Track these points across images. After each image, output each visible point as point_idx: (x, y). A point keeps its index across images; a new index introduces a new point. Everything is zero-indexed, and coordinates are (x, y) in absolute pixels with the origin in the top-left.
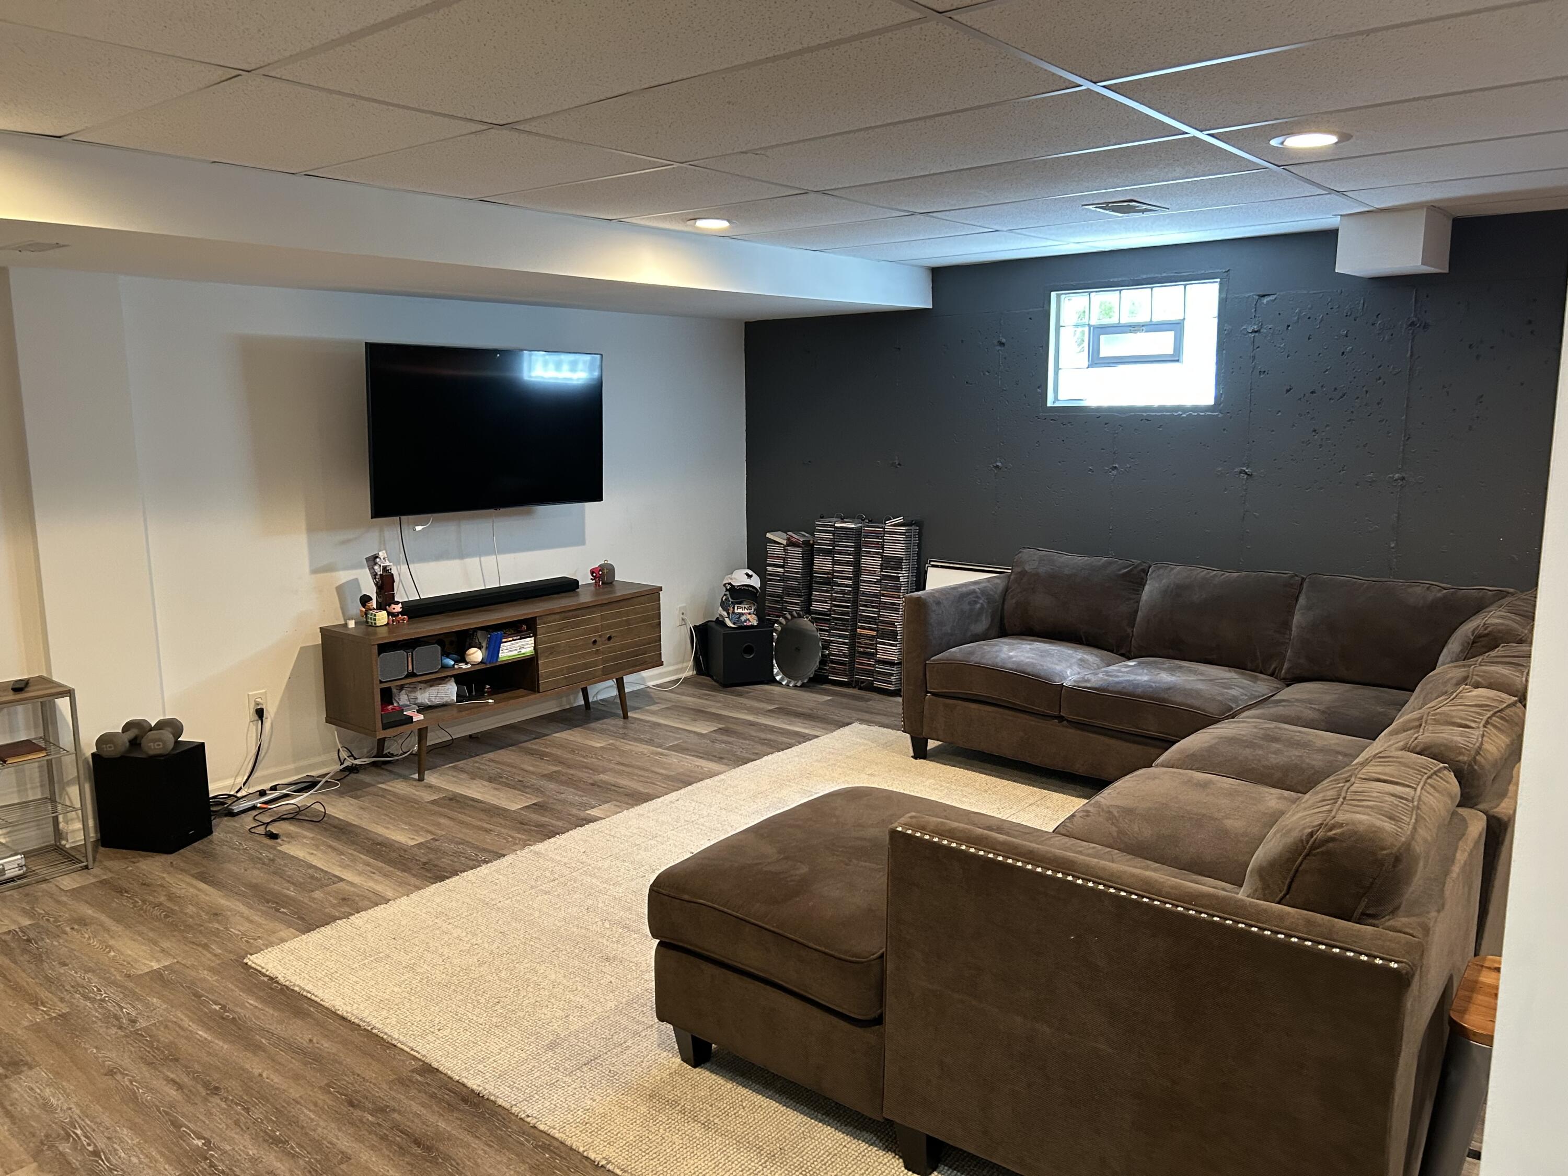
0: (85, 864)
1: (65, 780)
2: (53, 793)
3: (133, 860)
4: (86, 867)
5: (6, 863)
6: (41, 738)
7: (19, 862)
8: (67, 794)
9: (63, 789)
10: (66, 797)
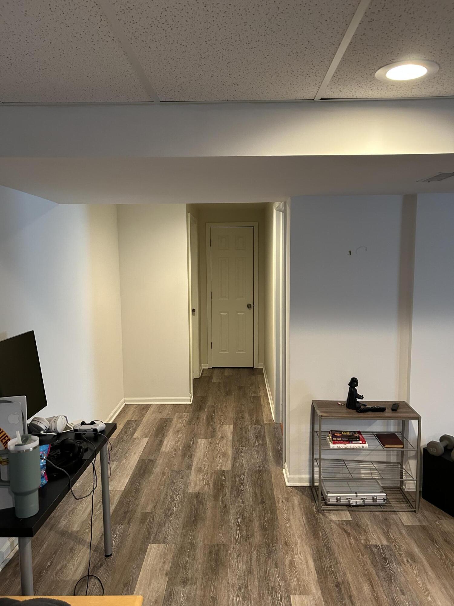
0: (415, 509)
1: (409, 456)
2: (402, 461)
3: (439, 516)
4: (415, 511)
5: (378, 496)
6: (400, 432)
7: (384, 497)
8: (408, 463)
9: (407, 460)
10: (408, 465)
